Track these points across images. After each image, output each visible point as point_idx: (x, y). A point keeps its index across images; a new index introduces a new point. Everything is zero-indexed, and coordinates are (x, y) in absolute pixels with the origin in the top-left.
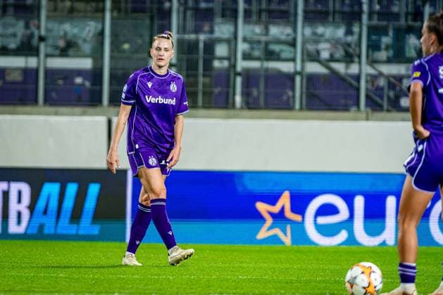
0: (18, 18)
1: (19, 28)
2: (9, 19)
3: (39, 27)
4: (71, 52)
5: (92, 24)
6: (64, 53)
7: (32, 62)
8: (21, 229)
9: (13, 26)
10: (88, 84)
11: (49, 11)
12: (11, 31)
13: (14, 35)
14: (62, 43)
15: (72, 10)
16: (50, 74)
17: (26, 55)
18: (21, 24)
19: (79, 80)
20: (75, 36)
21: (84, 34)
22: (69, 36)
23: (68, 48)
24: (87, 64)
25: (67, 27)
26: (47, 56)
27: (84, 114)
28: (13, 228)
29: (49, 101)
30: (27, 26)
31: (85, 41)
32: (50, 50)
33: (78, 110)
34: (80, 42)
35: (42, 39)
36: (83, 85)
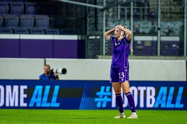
0: (149, 21)
1: (150, 25)
2: (145, 21)
3: (157, 24)
4: (171, 34)
5: (179, 23)
6: (168, 34)
7: (155, 38)
8: (151, 106)
9: (147, 24)
10: (178, 47)
11: (161, 18)
12: (146, 26)
13: (148, 28)
14: (167, 31)
15: (171, 18)
16: (162, 43)
17: (153, 36)
18: (150, 23)
19: (174, 46)
20: (172, 28)
21: (176, 27)
22: (170, 28)
23: (169, 33)
24: (177, 39)
25: (169, 24)
26: (161, 36)
27: (177, 59)
28: (149, 105)
29: (162, 54)
30: (153, 24)
31: (176, 30)
32: (162, 34)
33: (174, 57)
34: (174, 30)
35: (159, 29)
36: (176, 47)
